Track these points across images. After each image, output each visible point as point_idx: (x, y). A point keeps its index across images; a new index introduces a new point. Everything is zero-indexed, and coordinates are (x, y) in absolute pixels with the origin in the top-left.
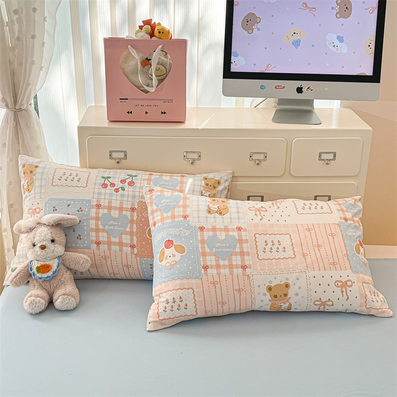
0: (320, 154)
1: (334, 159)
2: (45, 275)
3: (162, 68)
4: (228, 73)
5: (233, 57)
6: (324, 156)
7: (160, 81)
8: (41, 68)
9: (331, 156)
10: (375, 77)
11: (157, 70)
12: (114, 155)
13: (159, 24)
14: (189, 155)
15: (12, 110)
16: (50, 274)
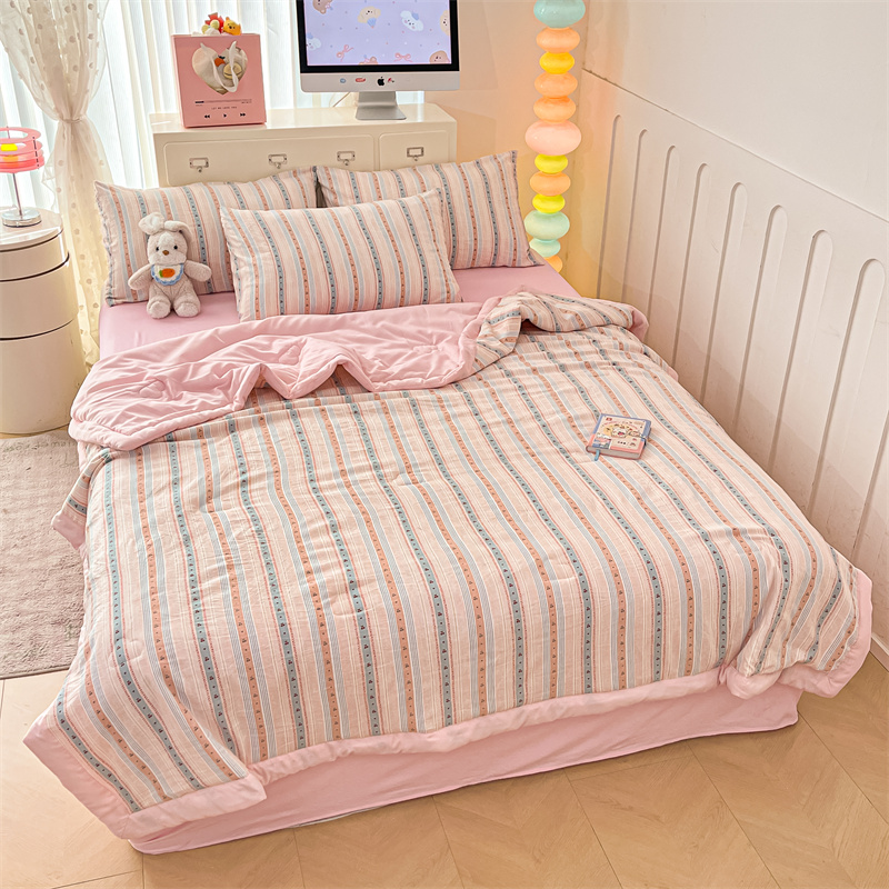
0: (408, 150)
1: (422, 155)
2: (167, 280)
3: (238, 66)
4: (305, 68)
6: (412, 152)
7: (239, 79)
8: (96, 72)
9: (419, 152)
10: (454, 66)
12: (196, 163)
13: (227, 18)
14: (274, 159)
15: (67, 121)
16: (173, 278)
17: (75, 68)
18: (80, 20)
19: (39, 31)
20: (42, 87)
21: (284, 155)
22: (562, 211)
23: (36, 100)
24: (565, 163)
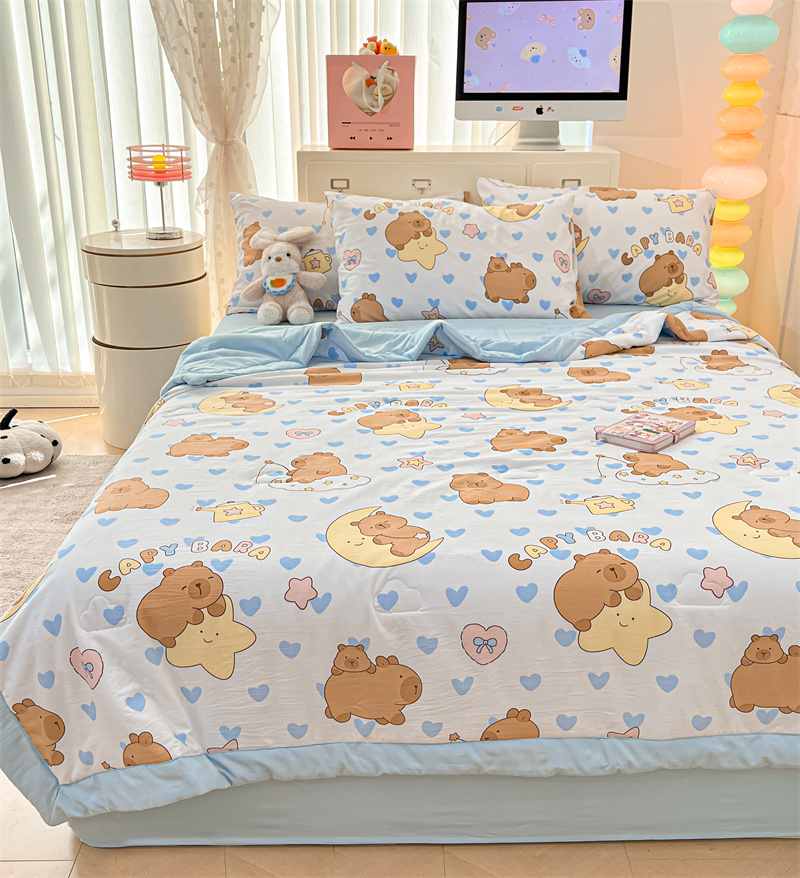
0: (563, 182)
2: (279, 290)
3: (388, 87)
4: (461, 95)
5: (465, 77)
6: (567, 185)
7: (386, 102)
8: (255, 96)
10: (622, 95)
11: (383, 89)
13: (385, 40)
14: (419, 185)
15: (222, 143)
16: (284, 288)
17: (233, 89)
18: (242, 40)
19: (203, 50)
20: (201, 109)
21: (428, 180)
22: (739, 266)
23: (195, 122)
24: (745, 210)
